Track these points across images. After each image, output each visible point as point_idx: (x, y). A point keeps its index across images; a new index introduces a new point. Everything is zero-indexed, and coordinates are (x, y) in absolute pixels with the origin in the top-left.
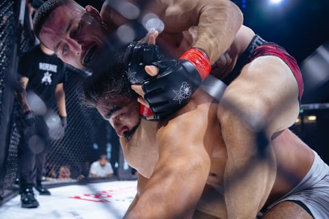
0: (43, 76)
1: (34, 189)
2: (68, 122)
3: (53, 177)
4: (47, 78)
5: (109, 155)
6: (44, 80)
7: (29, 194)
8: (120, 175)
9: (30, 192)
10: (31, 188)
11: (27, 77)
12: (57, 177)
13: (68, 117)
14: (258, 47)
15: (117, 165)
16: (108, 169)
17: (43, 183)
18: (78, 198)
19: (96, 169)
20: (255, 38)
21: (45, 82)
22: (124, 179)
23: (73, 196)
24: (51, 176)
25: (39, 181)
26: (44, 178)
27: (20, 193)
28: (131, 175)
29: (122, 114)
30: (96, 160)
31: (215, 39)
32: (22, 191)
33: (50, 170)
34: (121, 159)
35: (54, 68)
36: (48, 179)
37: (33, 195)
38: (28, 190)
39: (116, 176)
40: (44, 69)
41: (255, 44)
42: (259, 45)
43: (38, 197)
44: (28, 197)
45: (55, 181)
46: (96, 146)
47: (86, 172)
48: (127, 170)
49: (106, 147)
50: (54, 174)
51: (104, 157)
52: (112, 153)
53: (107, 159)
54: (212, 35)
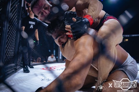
0: (30, 26)
1: (28, 66)
2: (39, 43)
3: (35, 62)
4: (32, 27)
5: (54, 54)
6: (31, 27)
7: (26, 68)
8: (59, 61)
9: (26, 67)
10: (27, 66)
11: (24, 26)
12: (36, 62)
13: (39, 41)
14: (107, 17)
15: (57, 57)
16: (54, 59)
17: (31, 64)
18: (43, 69)
19: (50, 59)
20: (106, 14)
21: (31, 28)
22: (60, 62)
23: (42, 68)
24: (34, 61)
25: (30, 63)
26: (31, 62)
27: (23, 68)
28: (62, 61)
29: (61, 38)
30: (50, 56)
31: (95, 12)
32: (24, 67)
33: (33, 59)
34: (59, 55)
35: (34, 23)
36: (33, 62)
37: (28, 68)
38: (26, 66)
39: (57, 61)
40: (31, 23)
41: (106, 16)
42: (108, 16)
43: (29, 69)
44: (26, 69)
45: (35, 63)
46: (50, 51)
47: (46, 60)
48: (61, 59)
49: (53, 51)
50: (35, 61)
51: (53, 55)
52: (56, 53)
53: (54, 55)
54: (94, 10)
